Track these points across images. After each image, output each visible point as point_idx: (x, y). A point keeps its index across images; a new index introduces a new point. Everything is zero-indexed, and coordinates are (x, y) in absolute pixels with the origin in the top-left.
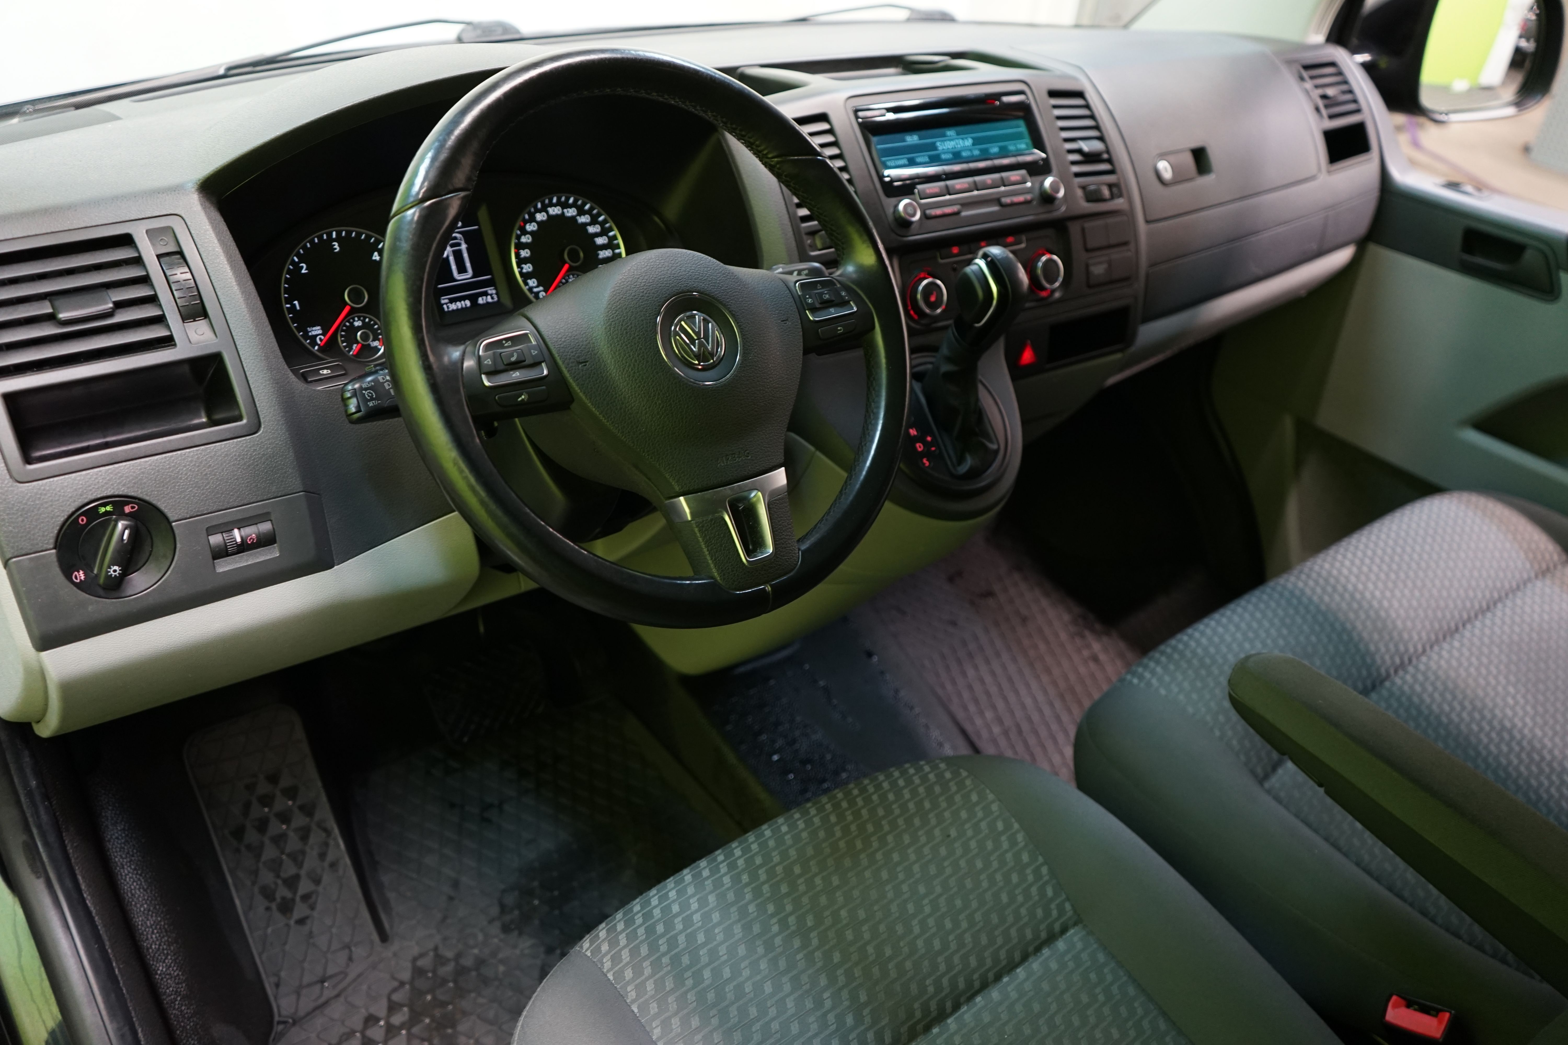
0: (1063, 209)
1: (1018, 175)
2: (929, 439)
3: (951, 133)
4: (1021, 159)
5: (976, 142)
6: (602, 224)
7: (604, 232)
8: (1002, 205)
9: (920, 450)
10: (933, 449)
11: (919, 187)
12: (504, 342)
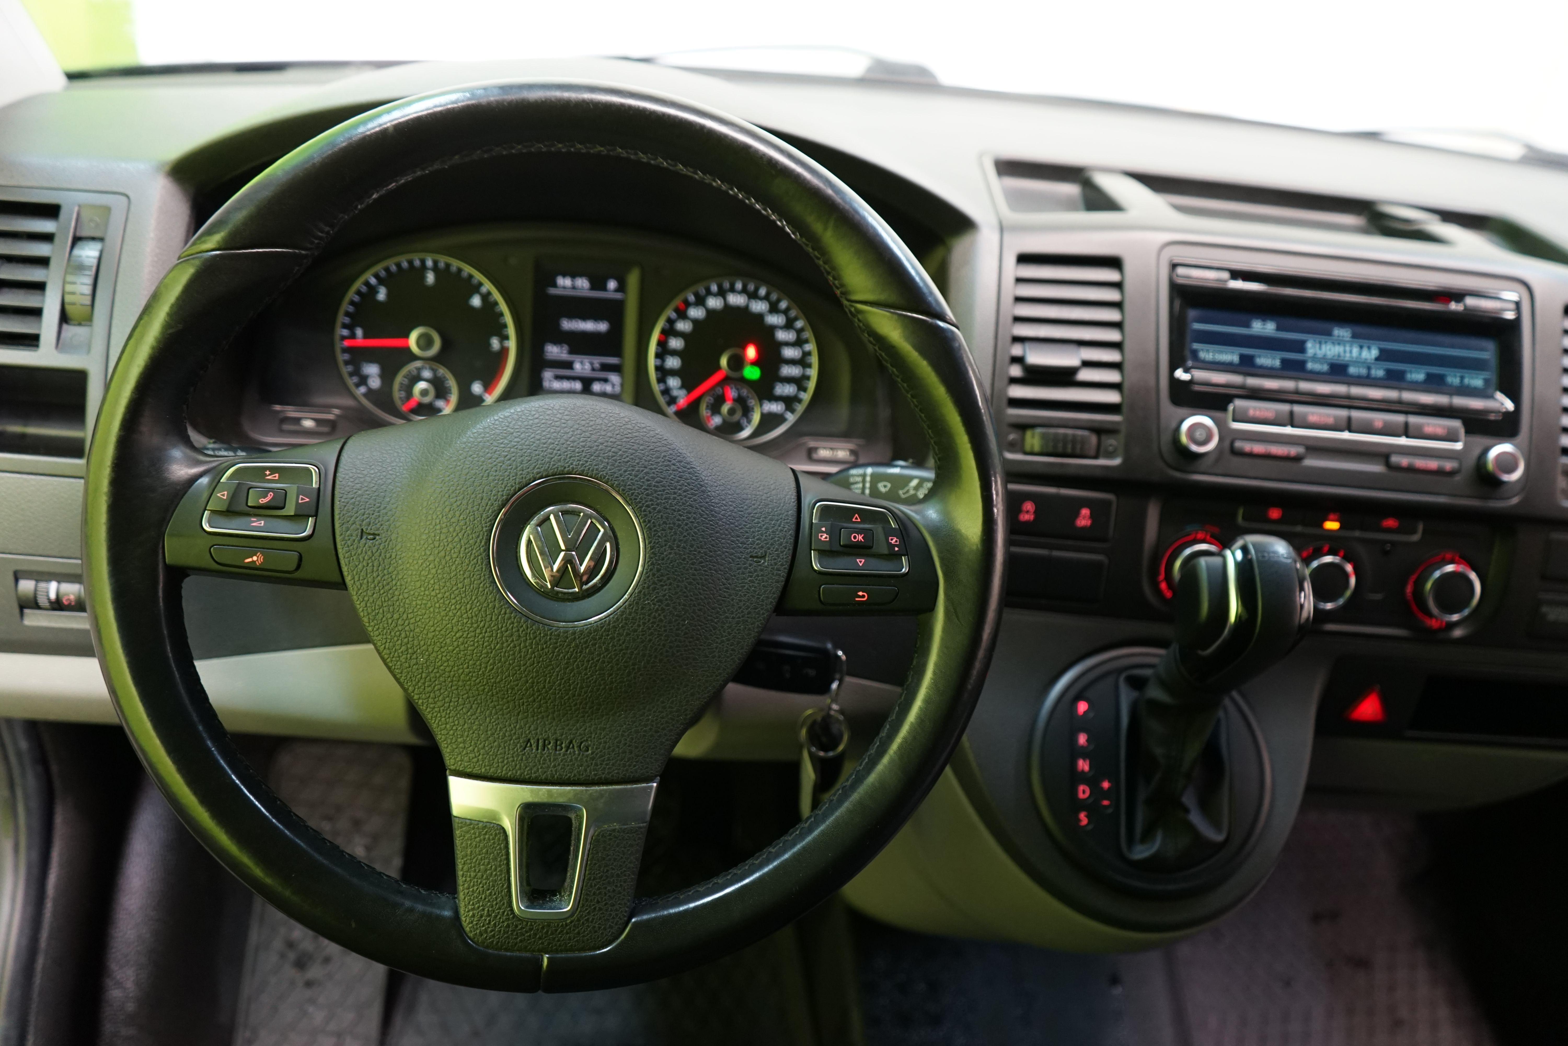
0: (1515, 500)
1: (1439, 426)
2: (1106, 785)
3: (1342, 332)
4: (1459, 401)
5: (1384, 356)
6: (799, 332)
7: (798, 343)
8: (1388, 465)
9: (1081, 796)
10: (1106, 803)
11: (1238, 403)
12: (268, 473)
